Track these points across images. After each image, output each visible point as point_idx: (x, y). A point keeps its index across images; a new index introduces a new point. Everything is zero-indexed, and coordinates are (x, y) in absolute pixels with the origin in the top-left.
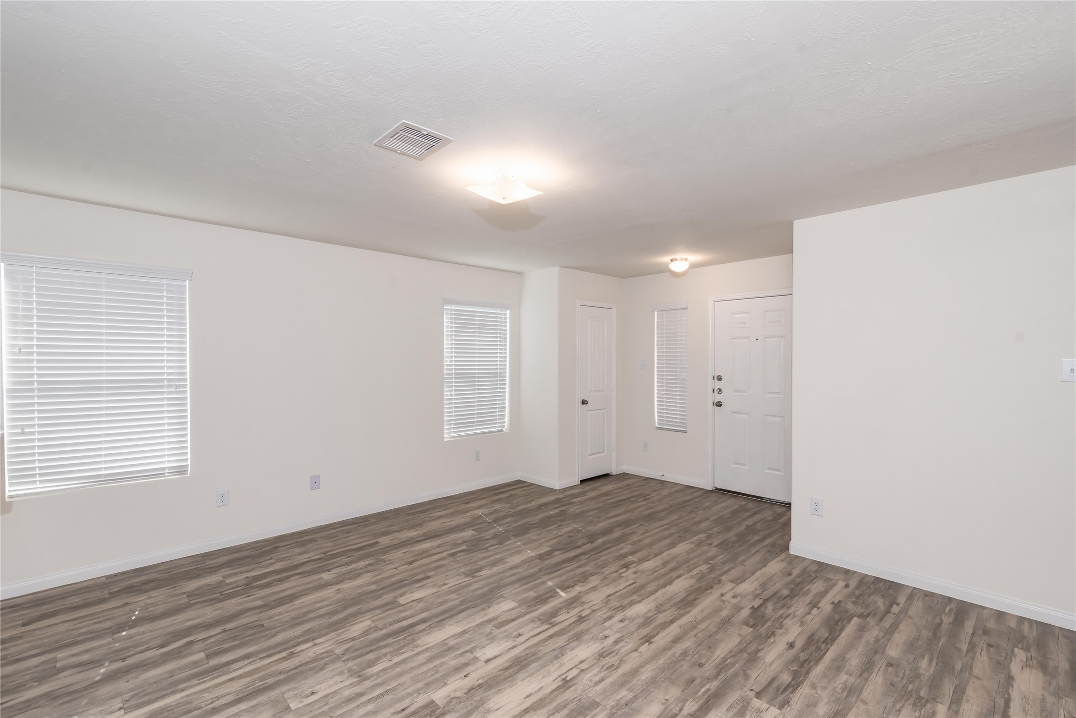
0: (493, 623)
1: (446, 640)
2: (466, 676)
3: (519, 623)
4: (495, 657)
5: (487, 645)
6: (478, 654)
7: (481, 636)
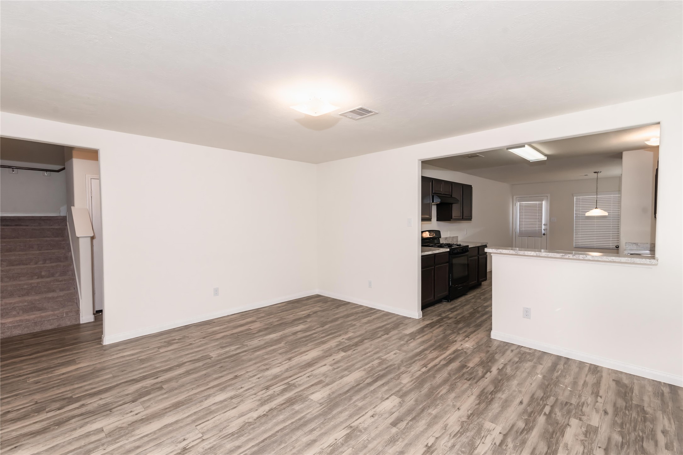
0: (325, 383)
1: (350, 374)
2: (334, 360)
3: (309, 383)
4: (321, 367)
5: (327, 371)
6: (331, 368)
7: (331, 376)
